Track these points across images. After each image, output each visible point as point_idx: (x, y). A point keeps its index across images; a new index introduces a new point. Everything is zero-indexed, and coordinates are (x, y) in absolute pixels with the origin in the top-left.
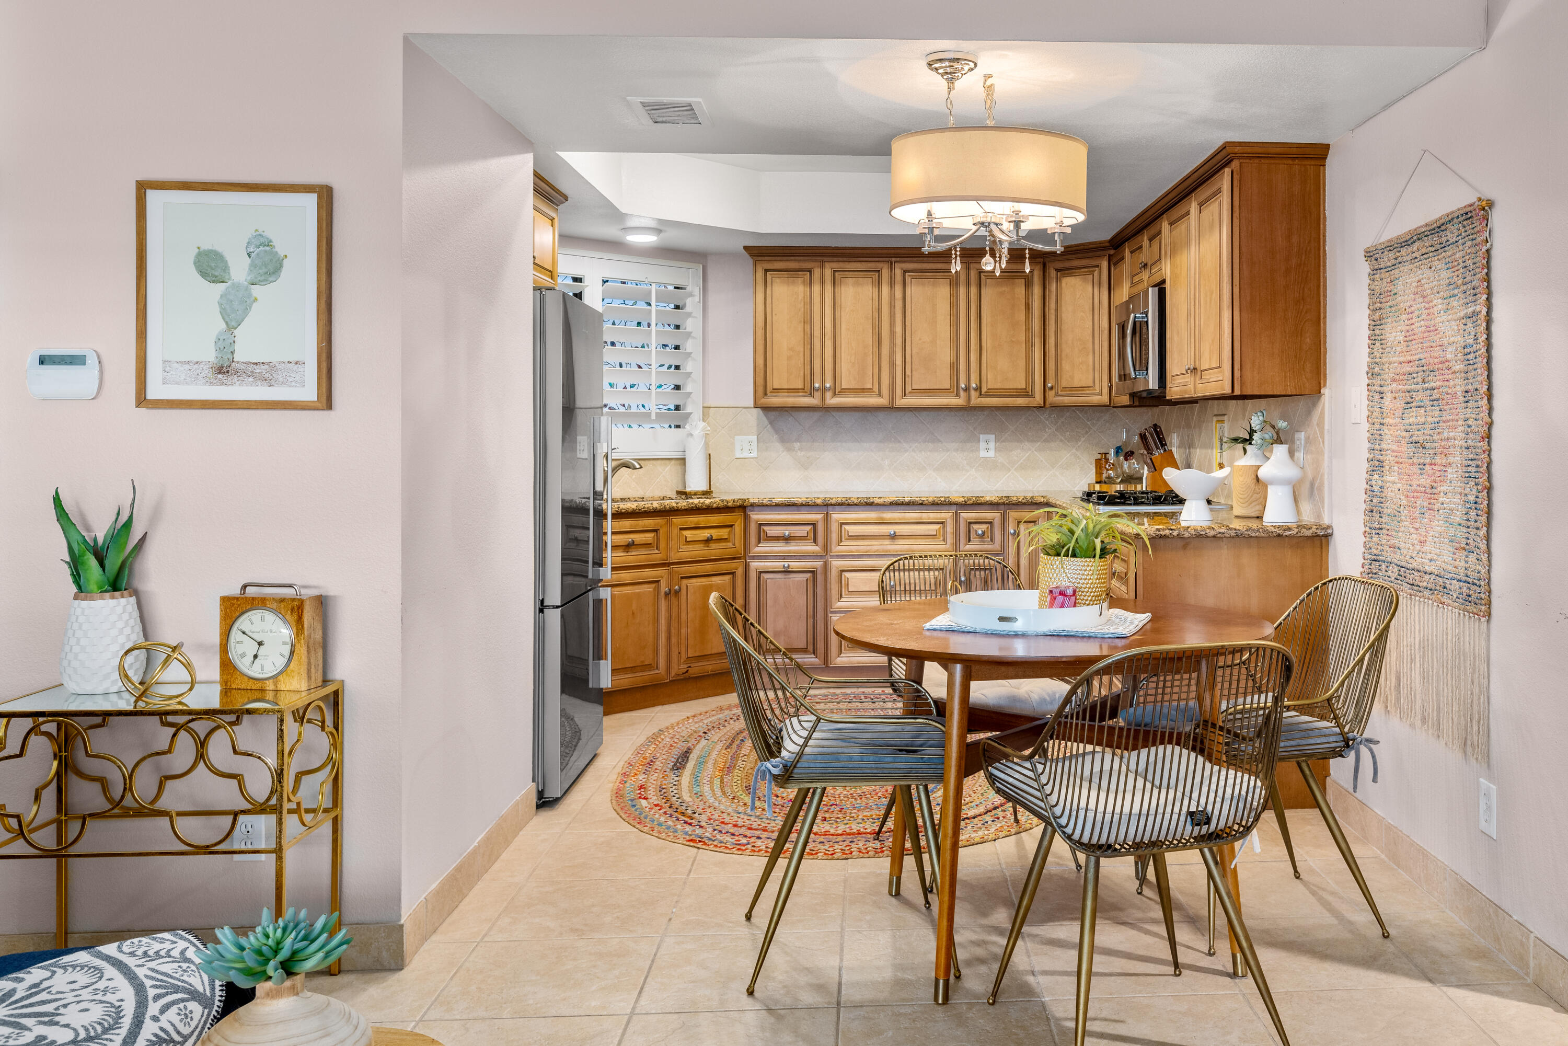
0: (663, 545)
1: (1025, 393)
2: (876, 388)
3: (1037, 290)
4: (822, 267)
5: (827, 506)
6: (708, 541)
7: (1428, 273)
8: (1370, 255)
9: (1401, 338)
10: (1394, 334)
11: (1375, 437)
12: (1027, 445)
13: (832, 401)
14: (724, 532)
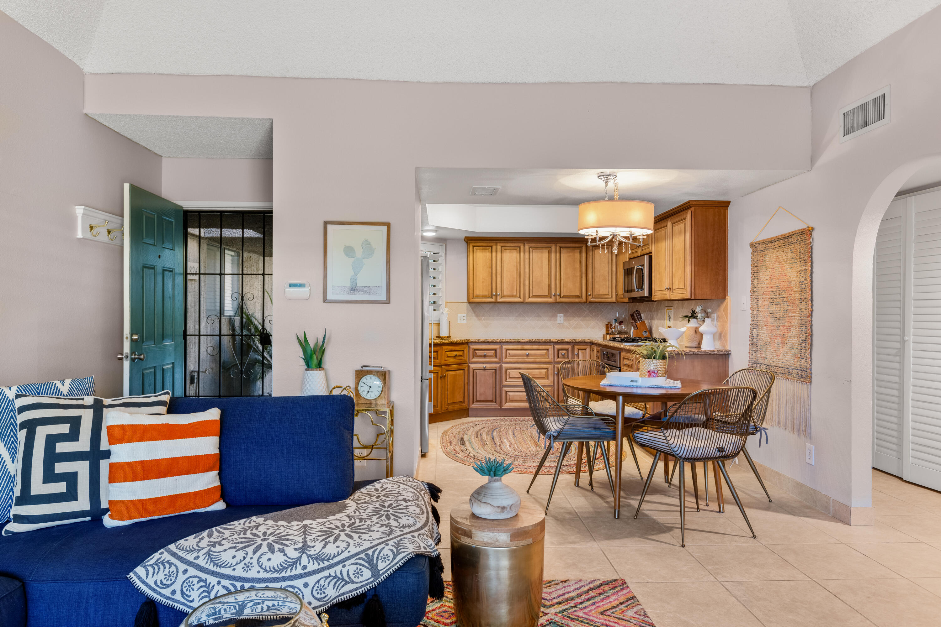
0: (439, 358)
1: (579, 297)
2: (518, 295)
3: (584, 255)
4: (496, 245)
5: (501, 343)
6: (456, 356)
7: (782, 253)
8: (752, 245)
9: (768, 278)
10: (764, 276)
11: (755, 316)
12: (577, 318)
13: (500, 300)
14: (461, 353)
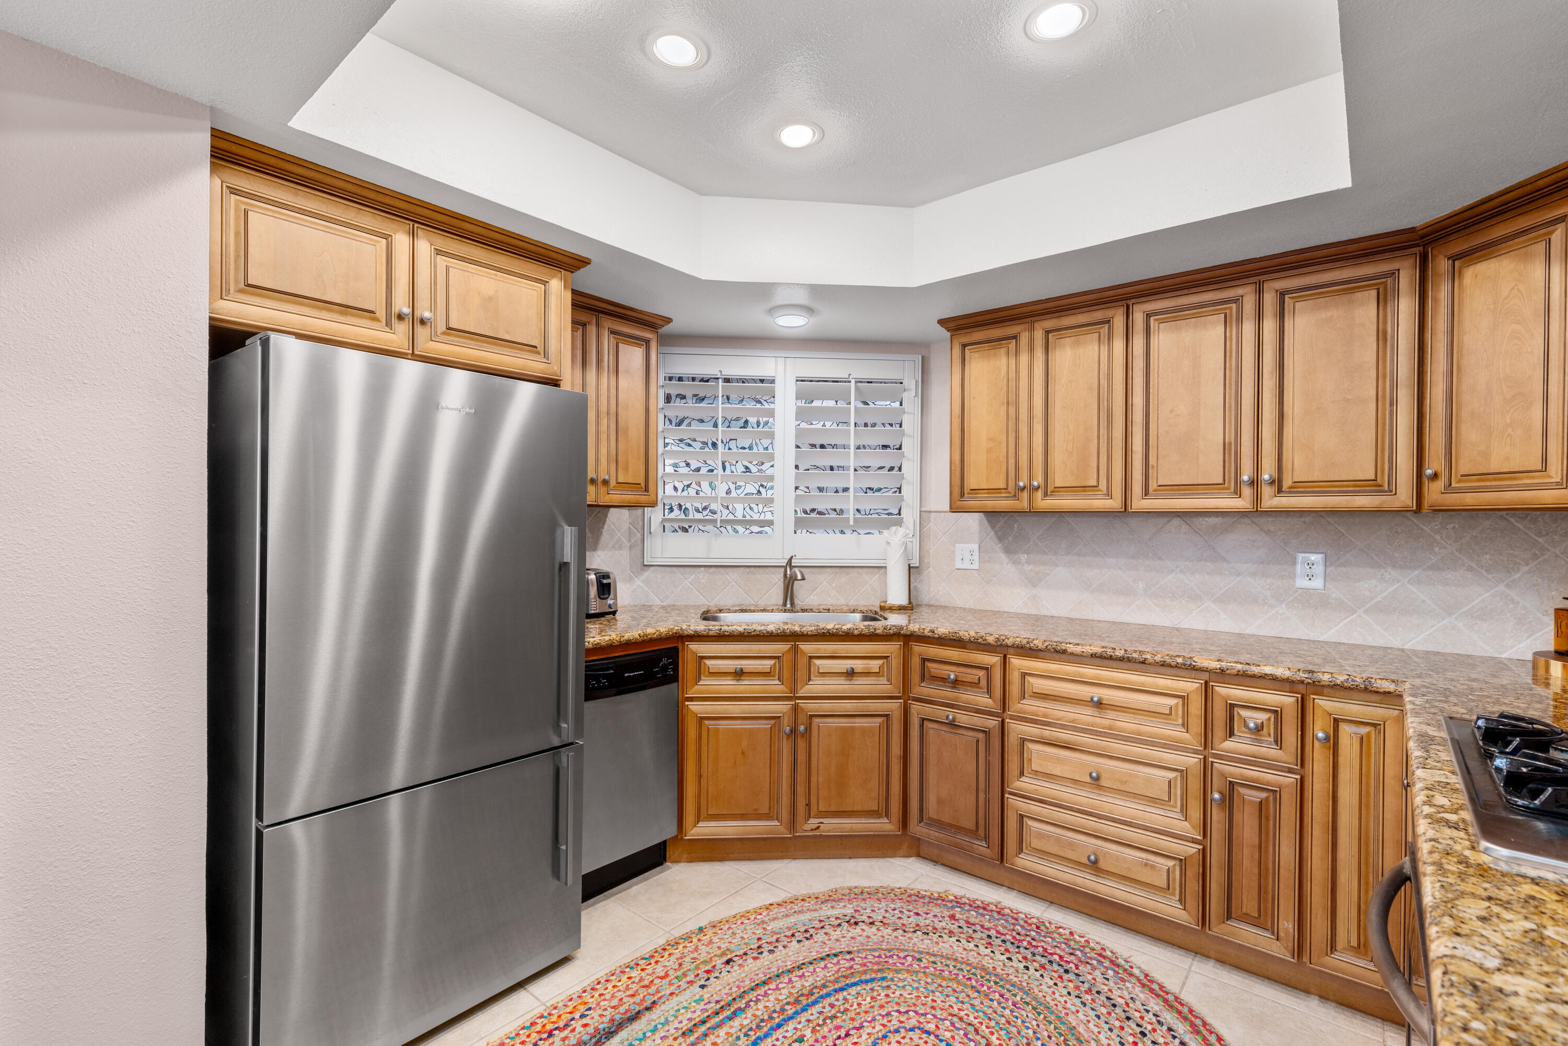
1: (1374, 486)
2: (1103, 485)
4: (1032, 329)
5: (1002, 649)
6: (850, 673)
13: (1042, 503)
14: (875, 665)
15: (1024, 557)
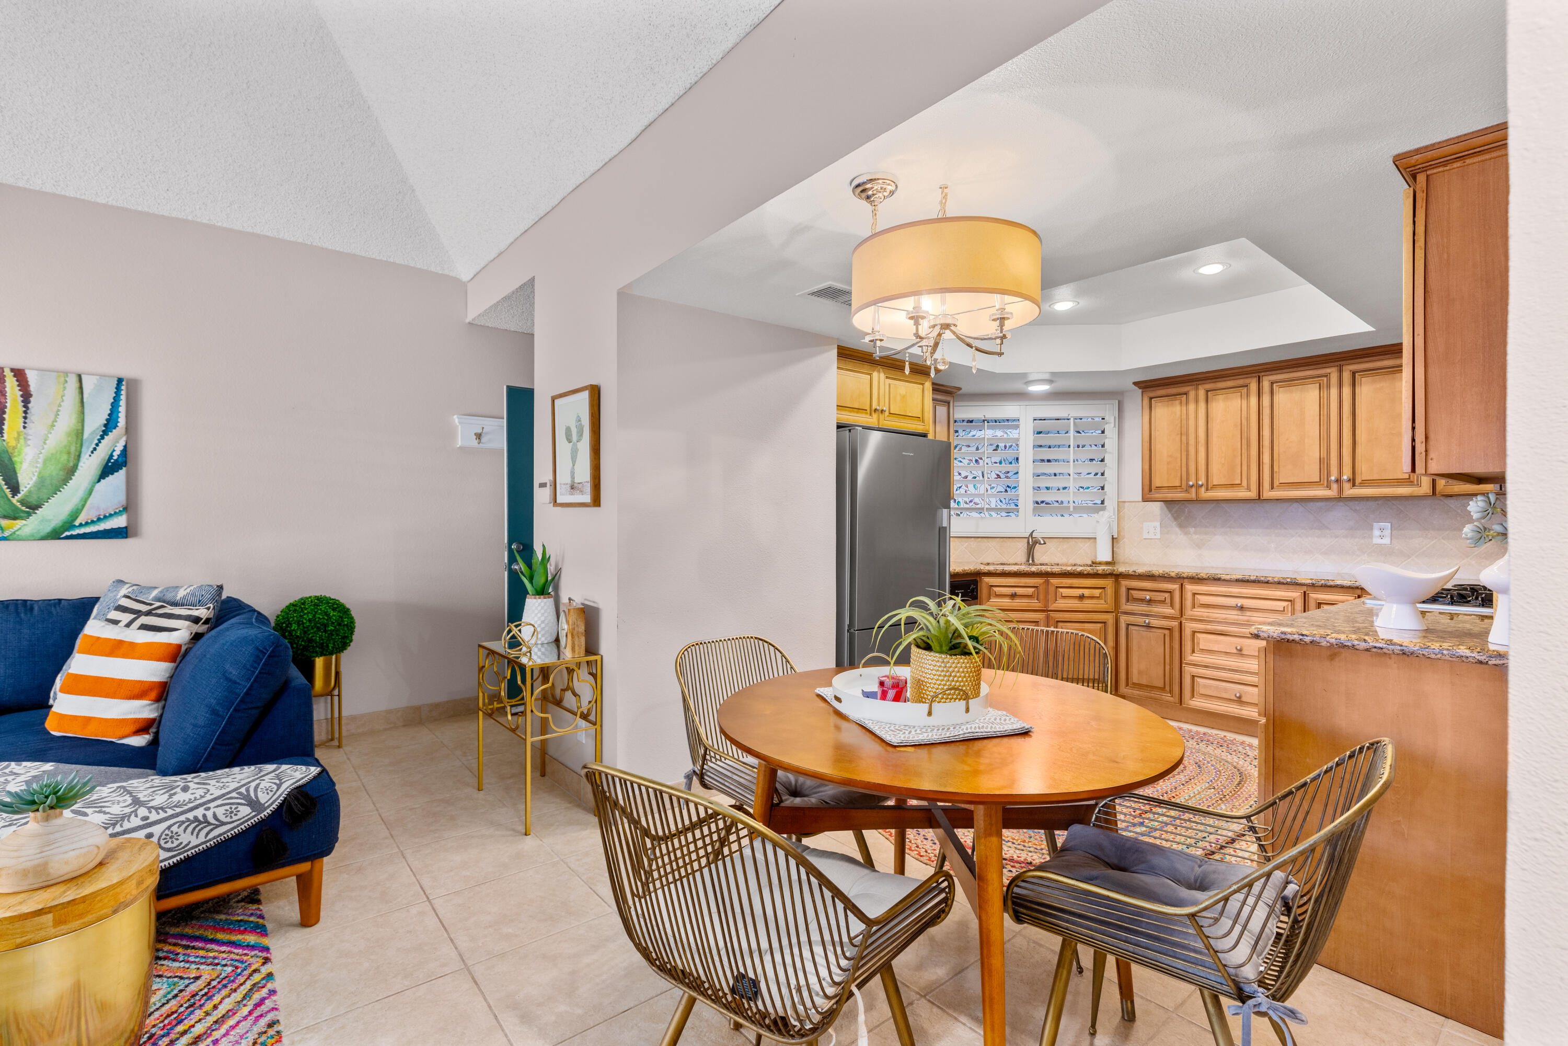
0: (1041, 597)
2: (1245, 483)
4: (1197, 389)
5: (1180, 579)
6: (1082, 597)
13: (1204, 494)
14: (1097, 592)
15: (1192, 530)
